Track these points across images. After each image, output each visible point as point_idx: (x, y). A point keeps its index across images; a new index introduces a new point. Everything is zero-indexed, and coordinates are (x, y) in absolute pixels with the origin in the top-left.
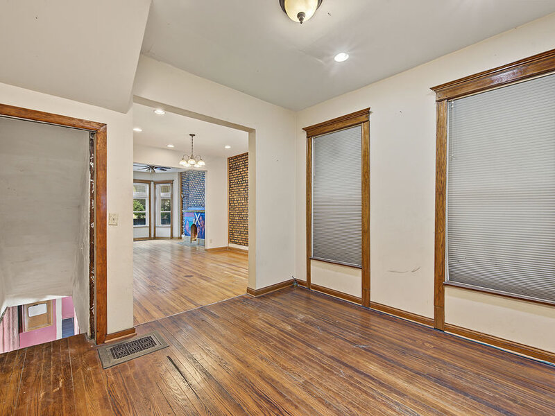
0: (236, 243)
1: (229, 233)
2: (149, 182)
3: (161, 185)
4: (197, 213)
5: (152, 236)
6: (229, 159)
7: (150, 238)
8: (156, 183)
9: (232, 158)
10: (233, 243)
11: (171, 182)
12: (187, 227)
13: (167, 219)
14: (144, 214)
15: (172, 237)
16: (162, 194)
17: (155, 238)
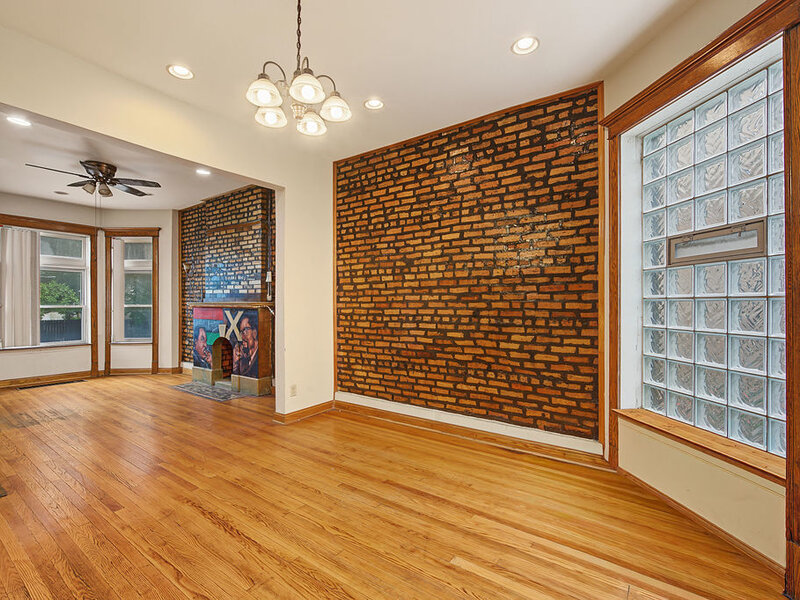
0: (362, 392)
1: (337, 363)
2: (92, 232)
3: (127, 240)
4: (234, 311)
5: (101, 367)
6: (338, 165)
7: (94, 374)
8: (111, 234)
9: (346, 162)
10: (350, 390)
11: (154, 233)
12: (201, 344)
13: (141, 324)
14: (79, 311)
15: (156, 370)
16: (129, 264)
17: (109, 373)
